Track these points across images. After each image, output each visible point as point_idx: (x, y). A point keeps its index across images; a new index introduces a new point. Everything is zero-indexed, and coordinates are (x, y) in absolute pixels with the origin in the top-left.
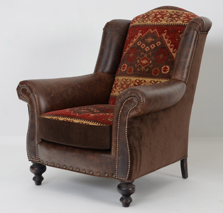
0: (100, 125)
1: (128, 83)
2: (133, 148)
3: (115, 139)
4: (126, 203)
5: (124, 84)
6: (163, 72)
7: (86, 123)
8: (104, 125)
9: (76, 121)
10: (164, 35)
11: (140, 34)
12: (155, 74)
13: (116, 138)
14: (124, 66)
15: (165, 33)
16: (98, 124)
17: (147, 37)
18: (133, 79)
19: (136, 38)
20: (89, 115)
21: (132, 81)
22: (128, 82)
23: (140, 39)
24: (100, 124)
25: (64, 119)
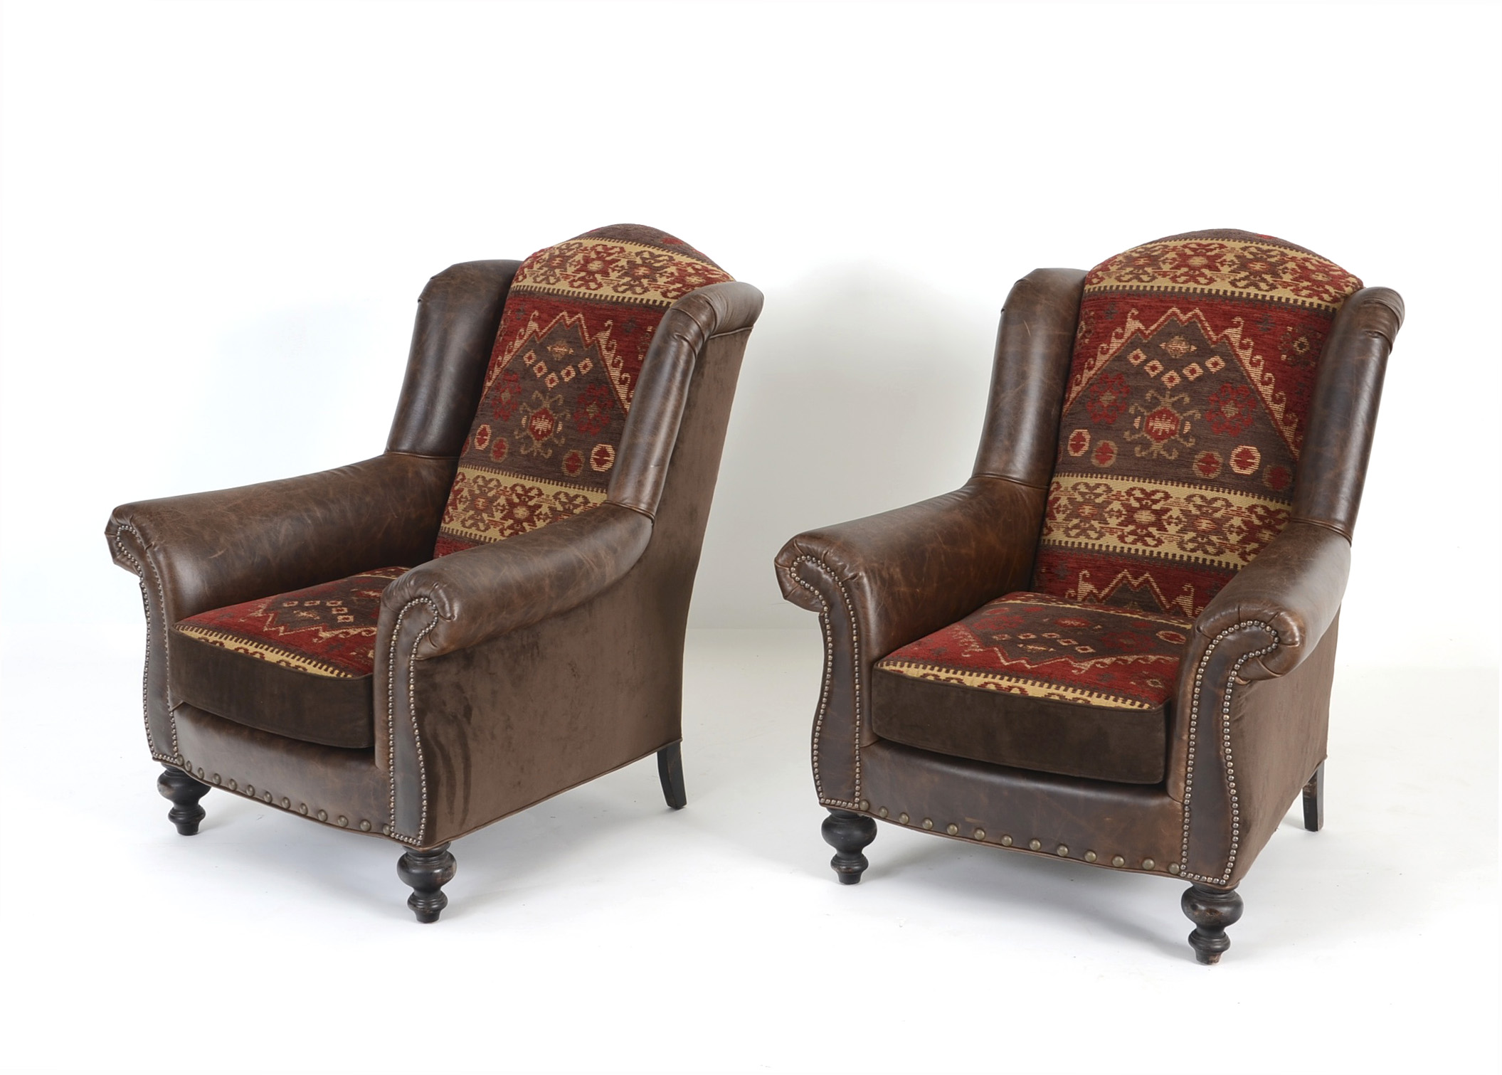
0: (339, 674)
1: (491, 494)
2: (437, 750)
3: (384, 721)
4: (425, 912)
5: (478, 496)
6: (595, 467)
7: (297, 667)
8: (349, 676)
9: (272, 656)
10: (603, 337)
11: (533, 326)
12: (572, 469)
13: (385, 718)
14: (484, 433)
15: (606, 329)
16: (332, 672)
17: (552, 338)
18: (508, 481)
19: (521, 337)
20: (315, 634)
21: (502, 488)
22: (491, 489)
23: (531, 344)
24: (337, 672)
25: (237, 645)
